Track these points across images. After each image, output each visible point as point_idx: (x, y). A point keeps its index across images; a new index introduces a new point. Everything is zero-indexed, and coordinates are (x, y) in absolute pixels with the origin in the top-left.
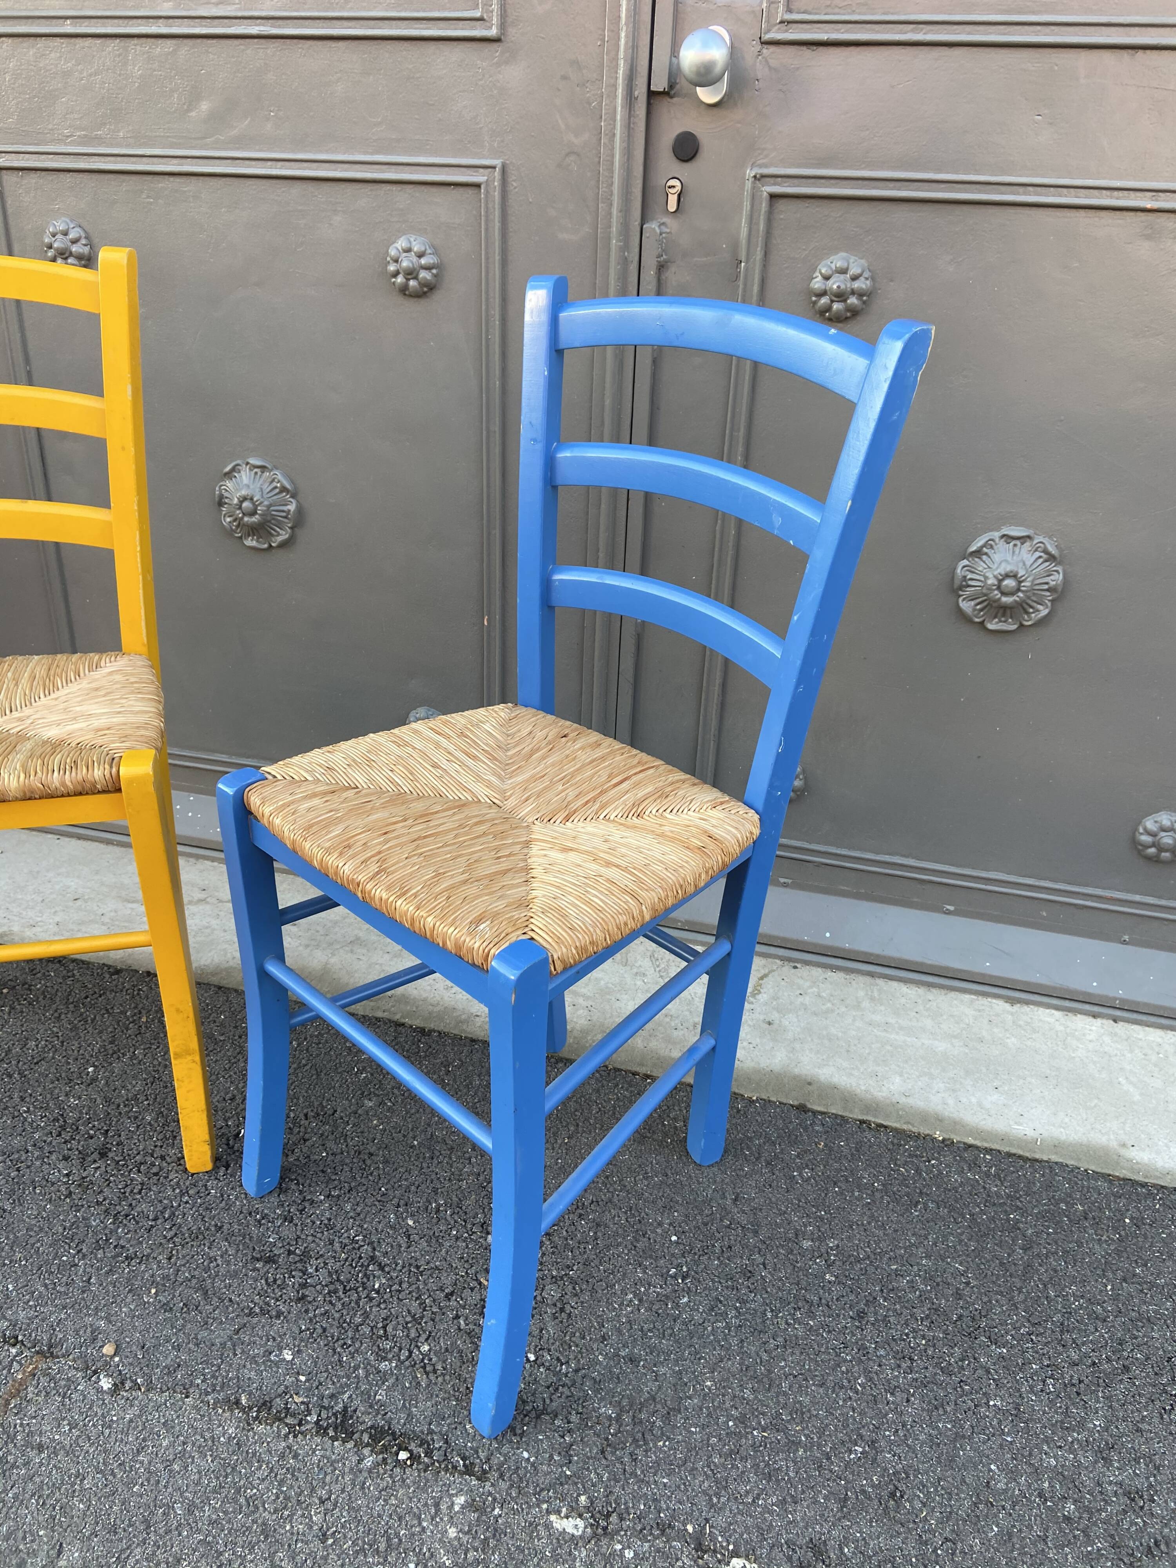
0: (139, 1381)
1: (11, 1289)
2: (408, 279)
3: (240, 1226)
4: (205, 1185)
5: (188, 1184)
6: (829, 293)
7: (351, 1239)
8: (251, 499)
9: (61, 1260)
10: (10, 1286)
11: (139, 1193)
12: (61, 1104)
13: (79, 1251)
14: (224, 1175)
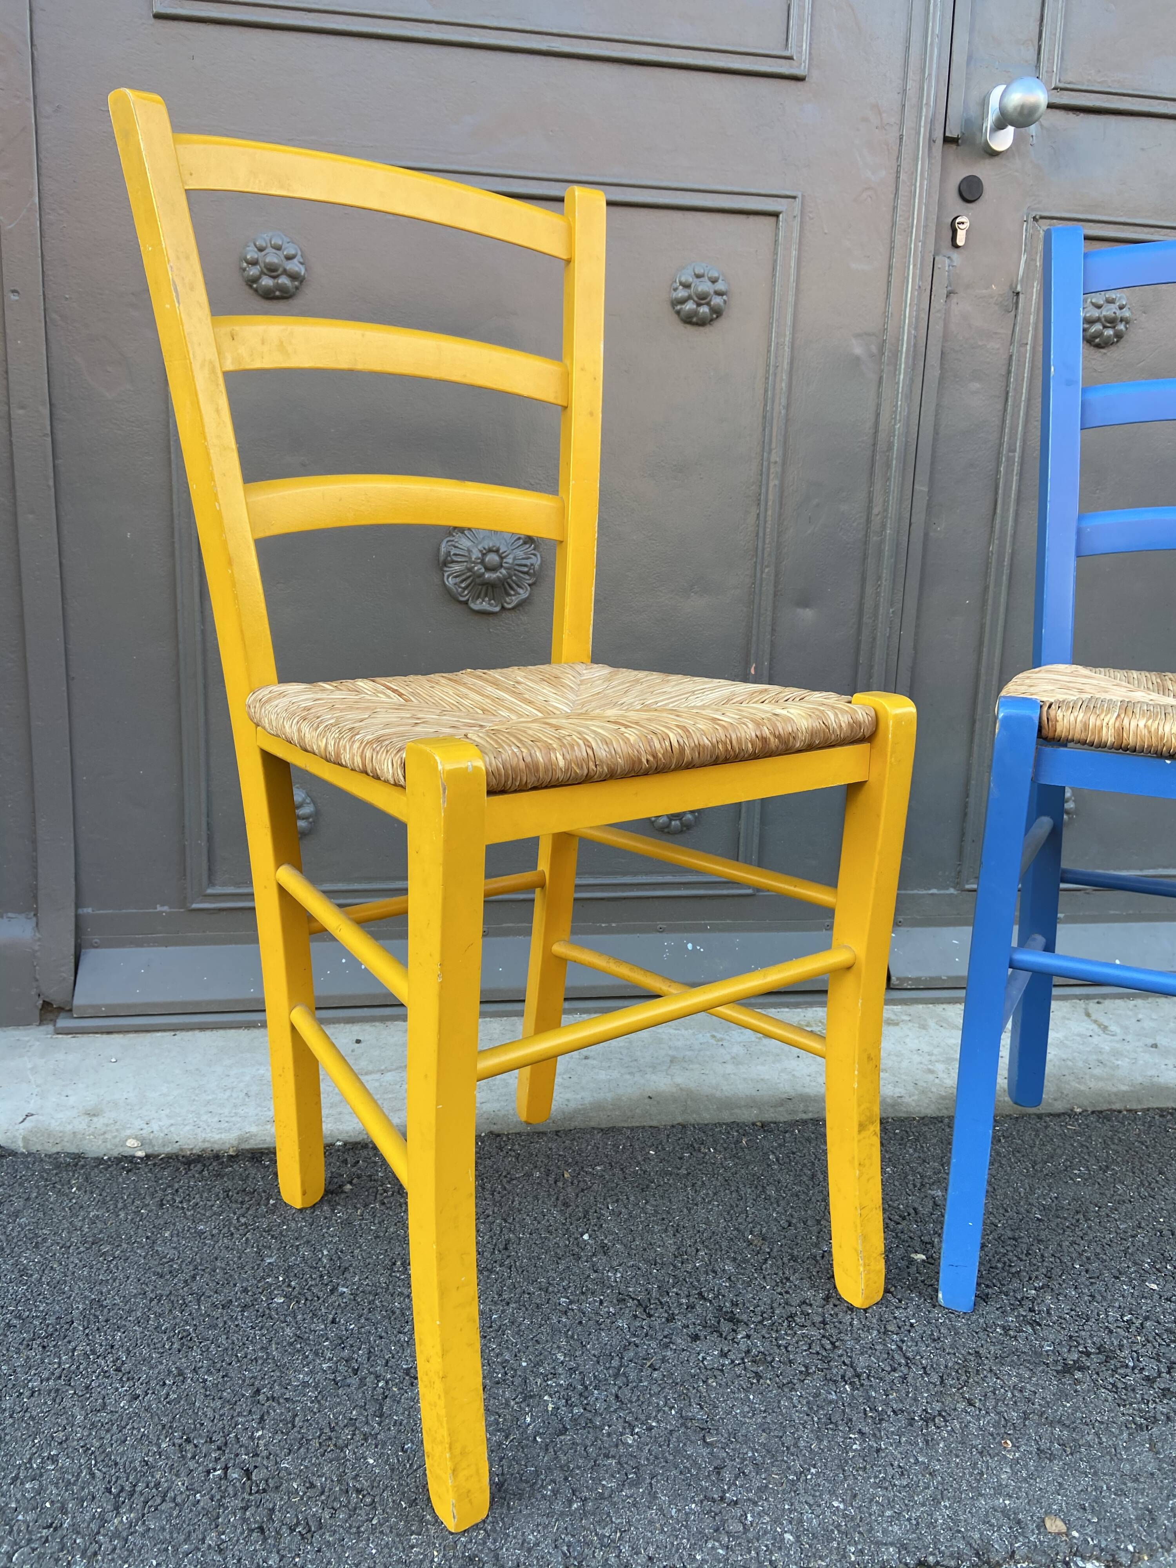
1: (842, 1506)
2: (699, 305)
3: (994, 1345)
4: (895, 1318)
5: (875, 1321)
6: (1103, 320)
7: (1124, 1321)
8: (497, 551)
9: (856, 1450)
10: (836, 1504)
11: (835, 1347)
12: (602, 1283)
13: (860, 1432)
14: (900, 1301)
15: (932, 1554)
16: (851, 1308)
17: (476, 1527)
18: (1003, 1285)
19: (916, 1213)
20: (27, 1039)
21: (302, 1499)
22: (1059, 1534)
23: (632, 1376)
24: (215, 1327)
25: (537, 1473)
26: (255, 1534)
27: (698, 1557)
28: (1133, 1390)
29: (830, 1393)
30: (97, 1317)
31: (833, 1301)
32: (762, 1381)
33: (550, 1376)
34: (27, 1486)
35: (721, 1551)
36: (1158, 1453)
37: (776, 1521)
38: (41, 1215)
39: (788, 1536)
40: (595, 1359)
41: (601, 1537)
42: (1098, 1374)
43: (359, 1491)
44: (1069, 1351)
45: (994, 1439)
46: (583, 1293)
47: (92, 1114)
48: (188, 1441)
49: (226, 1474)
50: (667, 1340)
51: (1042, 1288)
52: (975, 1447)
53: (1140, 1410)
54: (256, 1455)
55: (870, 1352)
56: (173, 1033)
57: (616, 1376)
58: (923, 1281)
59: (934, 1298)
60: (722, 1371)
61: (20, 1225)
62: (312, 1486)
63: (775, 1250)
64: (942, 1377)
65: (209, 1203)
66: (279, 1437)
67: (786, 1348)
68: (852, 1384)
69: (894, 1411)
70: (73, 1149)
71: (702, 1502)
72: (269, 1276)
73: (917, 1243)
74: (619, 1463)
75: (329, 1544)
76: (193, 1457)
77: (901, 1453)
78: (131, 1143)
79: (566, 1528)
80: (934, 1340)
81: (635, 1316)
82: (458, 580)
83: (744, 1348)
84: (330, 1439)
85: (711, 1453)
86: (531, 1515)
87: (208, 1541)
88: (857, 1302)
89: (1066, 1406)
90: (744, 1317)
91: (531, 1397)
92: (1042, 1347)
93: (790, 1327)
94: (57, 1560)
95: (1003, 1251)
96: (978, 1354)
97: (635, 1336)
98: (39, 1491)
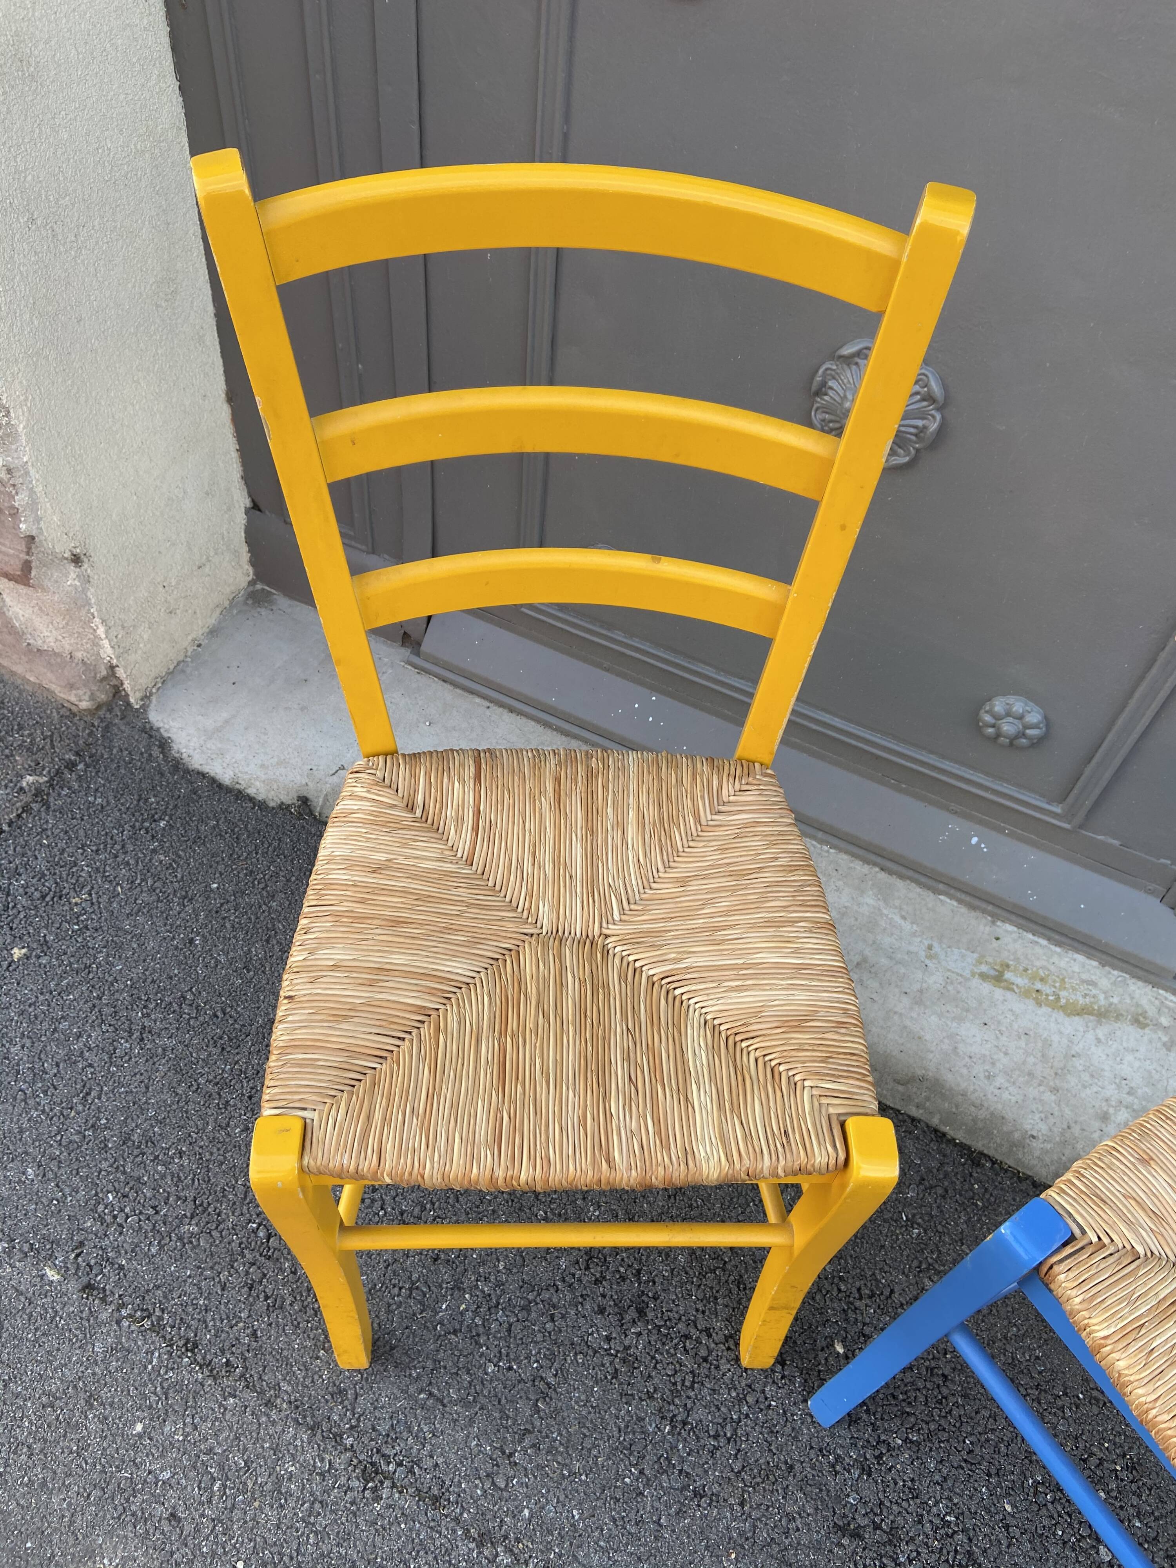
1: (577, 1517)
3: (813, 1468)
4: (763, 1392)
5: (743, 1384)
7: (942, 1520)
9: (623, 1482)
10: (575, 1512)
11: (692, 1388)
13: (641, 1472)
14: (783, 1378)
16: (737, 1359)
18: (882, 1419)
21: (283, 1279)
23: (534, 1316)
25: (419, 1354)
26: (246, 1288)
27: (463, 1486)
29: (651, 1425)
31: (731, 1343)
32: (614, 1381)
33: (482, 1279)
34: (159, 1168)
35: (479, 1492)
37: (529, 1497)
39: (526, 1512)
40: (521, 1284)
41: (420, 1430)
42: (864, 1549)
44: (866, 1514)
45: (729, 1543)
49: (258, 1229)
50: (580, 1300)
51: (912, 1442)
52: (708, 1539)
55: (713, 1409)
57: (523, 1308)
58: (819, 1371)
59: (811, 1391)
60: (595, 1352)
63: (733, 1263)
64: (744, 1467)
67: (657, 1362)
68: (673, 1427)
69: (681, 1471)
71: (496, 1448)
73: (853, 1330)
74: (471, 1382)
75: (277, 1323)
76: (248, 1204)
77: (652, 1507)
79: (405, 1408)
80: (772, 1432)
81: (577, 1262)
83: (627, 1343)
85: (532, 1416)
87: (221, 1276)
88: (745, 1362)
89: (809, 1556)
90: (651, 1315)
91: (459, 1289)
92: (848, 1496)
93: (676, 1347)
94: (146, 1237)
95: (920, 1384)
96: (791, 1467)
97: (564, 1281)
98: (163, 1176)
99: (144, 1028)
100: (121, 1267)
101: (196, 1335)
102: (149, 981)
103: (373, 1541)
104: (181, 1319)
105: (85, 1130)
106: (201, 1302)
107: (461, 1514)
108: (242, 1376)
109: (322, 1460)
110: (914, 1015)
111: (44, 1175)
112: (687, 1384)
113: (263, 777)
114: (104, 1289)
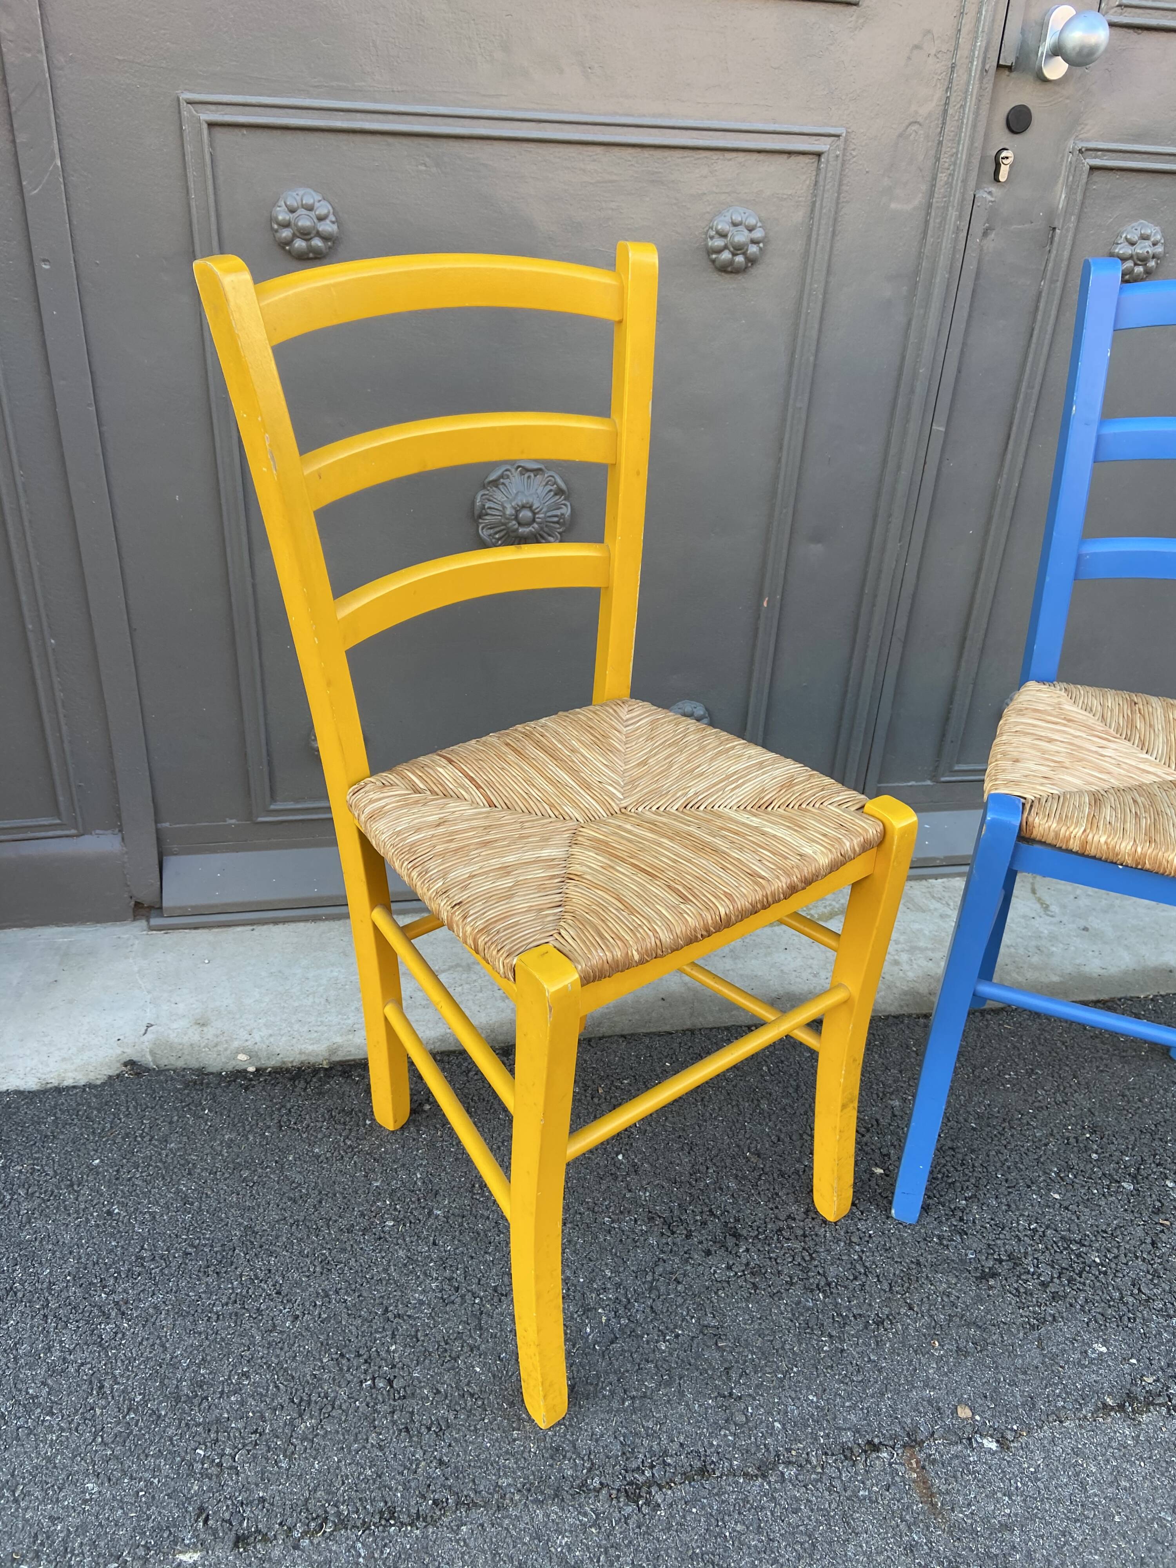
0: (1015, 1427)
1: (815, 1399)
2: (734, 255)
3: (931, 1254)
4: (858, 1229)
5: (842, 1233)
6: (1135, 258)
7: (1030, 1230)
8: (530, 508)
9: (826, 1352)
10: (811, 1397)
11: (812, 1259)
12: (635, 1201)
13: (830, 1336)
14: (862, 1214)
15: (877, 1436)
16: (825, 1221)
17: (559, 1424)
18: (941, 1196)
19: (878, 1124)
20: (126, 936)
21: (432, 1404)
22: (967, 1419)
23: (663, 1289)
24: (344, 1250)
25: (598, 1376)
26: (403, 1434)
27: (715, 1443)
28: (1031, 1294)
29: (808, 1301)
30: (252, 1243)
31: (812, 1215)
32: (758, 1291)
33: (602, 1291)
34: (233, 1398)
35: (730, 1438)
36: (1043, 1349)
37: (770, 1413)
38: (185, 1139)
39: (777, 1424)
40: (634, 1275)
41: (647, 1429)
42: (1006, 1279)
43: (472, 1395)
44: (987, 1258)
45: (926, 1339)
46: (621, 1212)
47: (202, 1023)
48: (342, 1355)
49: (374, 1383)
50: (687, 1256)
51: (970, 1198)
52: (911, 1346)
53: (1034, 1312)
54: (394, 1366)
55: (838, 1262)
56: (251, 928)
57: (650, 1290)
58: (880, 1194)
59: (888, 1209)
60: (728, 1282)
61: (171, 1150)
62: (438, 1392)
63: (768, 1165)
64: (890, 1284)
65: (319, 1125)
66: (408, 1350)
67: (776, 1260)
68: (824, 1292)
69: (854, 1316)
70: (195, 1064)
71: (716, 1397)
72: (379, 1200)
73: (877, 1156)
74: (656, 1366)
75: (456, 1440)
76: (348, 1370)
77: (858, 1353)
78: (242, 1057)
79: (621, 1422)
80: (887, 1250)
81: (662, 1234)
82: (492, 531)
83: (744, 1261)
84: (446, 1351)
85: (722, 1356)
86: (596, 1412)
87: (371, 1440)
88: (831, 1218)
89: (979, 1309)
90: (744, 1232)
91: (589, 1310)
92: (966, 1255)
93: (779, 1241)
94: (267, 1459)
95: (943, 1161)
96: (918, 1263)
97: (663, 1252)
98: (242, 1403)
99: (117, 1303)
100: (262, 1500)
101: (386, 1503)
102: (90, 1265)
103: (681, 1541)
104: (360, 1499)
105: (124, 1417)
106: (369, 1473)
107: (731, 1465)
108: (458, 1504)
109: (585, 1514)
110: (740, 966)
111: (109, 1480)
112: (808, 1258)
113: (73, 1067)
114: (258, 1531)
